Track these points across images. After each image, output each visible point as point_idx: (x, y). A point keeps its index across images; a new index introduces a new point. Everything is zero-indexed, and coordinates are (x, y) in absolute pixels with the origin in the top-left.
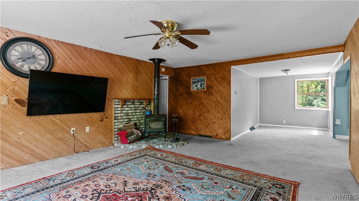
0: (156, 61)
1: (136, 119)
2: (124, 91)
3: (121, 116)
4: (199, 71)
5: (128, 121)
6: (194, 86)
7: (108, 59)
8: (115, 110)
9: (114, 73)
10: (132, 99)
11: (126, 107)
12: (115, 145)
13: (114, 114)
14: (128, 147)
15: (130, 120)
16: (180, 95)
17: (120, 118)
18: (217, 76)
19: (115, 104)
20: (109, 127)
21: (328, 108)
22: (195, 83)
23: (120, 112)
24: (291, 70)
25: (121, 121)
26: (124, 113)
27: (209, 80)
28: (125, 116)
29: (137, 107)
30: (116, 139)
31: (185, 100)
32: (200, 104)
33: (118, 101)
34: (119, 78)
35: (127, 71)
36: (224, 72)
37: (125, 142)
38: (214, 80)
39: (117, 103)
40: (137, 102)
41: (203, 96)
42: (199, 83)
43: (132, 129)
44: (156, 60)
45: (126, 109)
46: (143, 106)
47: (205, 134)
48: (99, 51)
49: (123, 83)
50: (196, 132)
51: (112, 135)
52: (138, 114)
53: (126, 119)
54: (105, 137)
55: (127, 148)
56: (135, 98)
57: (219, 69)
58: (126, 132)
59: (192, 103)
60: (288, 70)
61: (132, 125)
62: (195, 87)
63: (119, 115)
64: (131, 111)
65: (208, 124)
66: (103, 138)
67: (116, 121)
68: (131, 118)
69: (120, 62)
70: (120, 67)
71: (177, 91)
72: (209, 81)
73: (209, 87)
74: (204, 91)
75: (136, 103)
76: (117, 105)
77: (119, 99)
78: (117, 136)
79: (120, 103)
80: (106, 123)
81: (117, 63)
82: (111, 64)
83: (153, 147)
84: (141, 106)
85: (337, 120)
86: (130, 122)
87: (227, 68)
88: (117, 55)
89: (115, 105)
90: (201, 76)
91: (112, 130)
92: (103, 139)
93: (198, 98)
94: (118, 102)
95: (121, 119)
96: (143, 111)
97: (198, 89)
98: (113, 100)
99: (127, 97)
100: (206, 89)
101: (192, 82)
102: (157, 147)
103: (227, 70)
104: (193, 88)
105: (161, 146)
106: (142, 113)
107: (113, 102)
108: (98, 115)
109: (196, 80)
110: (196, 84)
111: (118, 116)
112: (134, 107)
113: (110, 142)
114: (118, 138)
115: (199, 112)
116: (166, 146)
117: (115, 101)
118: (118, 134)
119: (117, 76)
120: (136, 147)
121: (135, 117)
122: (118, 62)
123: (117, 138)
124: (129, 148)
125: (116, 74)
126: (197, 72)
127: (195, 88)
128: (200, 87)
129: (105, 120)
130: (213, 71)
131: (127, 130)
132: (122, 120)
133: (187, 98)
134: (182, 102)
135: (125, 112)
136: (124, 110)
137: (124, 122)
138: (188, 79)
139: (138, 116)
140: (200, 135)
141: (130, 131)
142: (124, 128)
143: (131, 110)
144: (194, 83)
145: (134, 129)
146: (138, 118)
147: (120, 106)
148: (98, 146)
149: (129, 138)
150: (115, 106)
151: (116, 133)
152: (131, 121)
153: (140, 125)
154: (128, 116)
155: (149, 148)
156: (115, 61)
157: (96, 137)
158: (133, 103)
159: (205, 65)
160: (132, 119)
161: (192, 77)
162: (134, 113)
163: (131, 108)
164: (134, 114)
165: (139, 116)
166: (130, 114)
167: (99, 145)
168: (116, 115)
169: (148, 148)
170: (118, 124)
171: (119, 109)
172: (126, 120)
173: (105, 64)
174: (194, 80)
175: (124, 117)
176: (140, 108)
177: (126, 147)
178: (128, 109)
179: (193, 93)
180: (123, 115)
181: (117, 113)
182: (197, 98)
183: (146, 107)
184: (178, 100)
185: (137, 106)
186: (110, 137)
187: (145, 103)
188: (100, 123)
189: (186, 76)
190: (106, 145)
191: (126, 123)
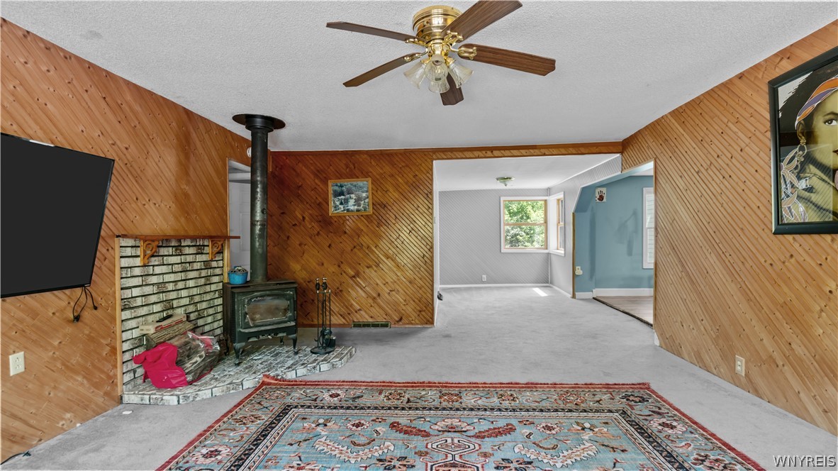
0: (259, 123)
1: (186, 301)
2: (151, 208)
3: (142, 296)
4: (352, 166)
5: (163, 311)
6: (338, 203)
7: (93, 90)
8: (124, 276)
9: (118, 142)
10: (173, 237)
11: (157, 263)
12: (131, 398)
13: (122, 289)
14: (195, 397)
15: (169, 306)
16: (295, 225)
17: (139, 302)
18: (400, 179)
19: (124, 254)
20: (104, 338)
21: (547, 249)
22: (342, 194)
23: (138, 281)
24: (513, 179)
25: (144, 311)
26: (153, 284)
27: (379, 188)
28: (154, 294)
29: (189, 263)
30: (127, 378)
31: (311, 238)
32: (355, 247)
33: (131, 242)
34: (134, 164)
35: (159, 140)
36: (417, 173)
37: (174, 382)
38: (391, 190)
39: (129, 252)
40: (189, 246)
41: (362, 228)
42: (353, 196)
43: (185, 333)
44: (259, 120)
45: (158, 270)
46: (204, 258)
47: (371, 320)
48: (62, 50)
49: (147, 182)
50: (344, 318)
51: (115, 366)
52: (191, 283)
53: (159, 305)
54: (88, 380)
55: (191, 399)
56: (183, 233)
57: (403, 164)
58: (171, 345)
59: (333, 245)
60: (507, 178)
61: (181, 322)
62: (341, 204)
63: (136, 292)
64: (172, 275)
65: (379, 295)
66: (82, 384)
67: (126, 314)
68: (172, 300)
69: (137, 108)
70: (138, 126)
71: (283, 213)
72: (379, 193)
73: (379, 206)
74: (367, 216)
75: (187, 250)
76: (131, 259)
77: (136, 237)
78: (132, 365)
79: (139, 252)
80: (91, 328)
81: (127, 108)
82: (107, 110)
83: (279, 377)
84: (199, 258)
85: (577, 267)
86: (170, 312)
87: (423, 165)
88: (128, 83)
89: (122, 259)
90: (358, 177)
91: (114, 350)
92: (80, 389)
93: (347, 231)
94: (132, 247)
95: (142, 306)
96: (204, 273)
97: (348, 210)
98: (116, 239)
99: (161, 230)
100: (370, 211)
101: (331, 192)
102: (291, 375)
103: (422, 169)
104: (335, 207)
105: (301, 371)
106: (202, 281)
107: (117, 247)
108: (60, 298)
109: (344, 188)
110: (342, 197)
111: (132, 297)
112: (182, 263)
113: (107, 394)
114: (135, 372)
115: (353, 268)
116: (314, 368)
117: (124, 242)
118: (136, 359)
119: (129, 157)
120: (225, 388)
121: (184, 293)
122: (130, 107)
123: (132, 375)
124: (198, 399)
125: (124, 150)
126: (344, 167)
127: (342, 207)
128: (354, 205)
129: (87, 315)
130: (388, 169)
131: (171, 341)
132: (145, 308)
133: (318, 234)
134: (300, 245)
135: (154, 280)
136: (153, 275)
137: (152, 316)
138: (319, 184)
139: (191, 290)
140: (358, 325)
141: (183, 340)
142: (159, 334)
143: (173, 272)
144: (337, 194)
145: (190, 335)
146: (191, 297)
147: (138, 262)
148: (63, 419)
149: (188, 365)
150: (125, 263)
151: (127, 356)
152: (173, 308)
153: (197, 319)
154: (163, 292)
155: (269, 384)
156: (120, 102)
157: (55, 388)
158: (179, 250)
159: (367, 152)
160: (175, 303)
161: (330, 179)
162: (182, 280)
163: (172, 264)
164: (181, 285)
165: (195, 291)
166: (171, 287)
167: (68, 415)
168: (127, 294)
169: (263, 383)
170: (133, 323)
171: (137, 271)
172: (157, 308)
173: (84, 104)
174: (336, 188)
175: (153, 299)
176: (197, 266)
177: (186, 398)
178: (164, 269)
179: (335, 219)
180: (148, 290)
181: (130, 288)
182: (345, 233)
183: (212, 260)
184: (288, 237)
185: (189, 258)
186: (109, 377)
187: (207, 250)
188: (69, 329)
189: (312, 177)
190: (94, 411)
191: (157, 317)
